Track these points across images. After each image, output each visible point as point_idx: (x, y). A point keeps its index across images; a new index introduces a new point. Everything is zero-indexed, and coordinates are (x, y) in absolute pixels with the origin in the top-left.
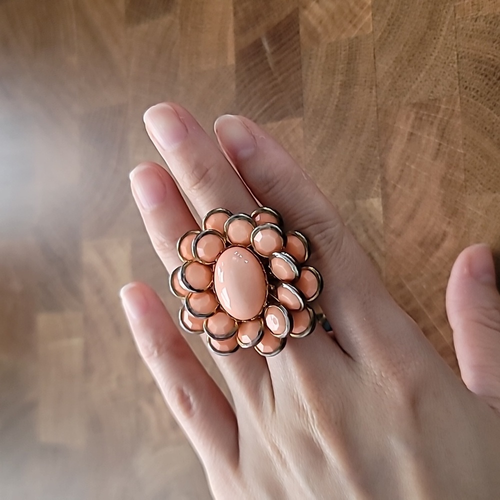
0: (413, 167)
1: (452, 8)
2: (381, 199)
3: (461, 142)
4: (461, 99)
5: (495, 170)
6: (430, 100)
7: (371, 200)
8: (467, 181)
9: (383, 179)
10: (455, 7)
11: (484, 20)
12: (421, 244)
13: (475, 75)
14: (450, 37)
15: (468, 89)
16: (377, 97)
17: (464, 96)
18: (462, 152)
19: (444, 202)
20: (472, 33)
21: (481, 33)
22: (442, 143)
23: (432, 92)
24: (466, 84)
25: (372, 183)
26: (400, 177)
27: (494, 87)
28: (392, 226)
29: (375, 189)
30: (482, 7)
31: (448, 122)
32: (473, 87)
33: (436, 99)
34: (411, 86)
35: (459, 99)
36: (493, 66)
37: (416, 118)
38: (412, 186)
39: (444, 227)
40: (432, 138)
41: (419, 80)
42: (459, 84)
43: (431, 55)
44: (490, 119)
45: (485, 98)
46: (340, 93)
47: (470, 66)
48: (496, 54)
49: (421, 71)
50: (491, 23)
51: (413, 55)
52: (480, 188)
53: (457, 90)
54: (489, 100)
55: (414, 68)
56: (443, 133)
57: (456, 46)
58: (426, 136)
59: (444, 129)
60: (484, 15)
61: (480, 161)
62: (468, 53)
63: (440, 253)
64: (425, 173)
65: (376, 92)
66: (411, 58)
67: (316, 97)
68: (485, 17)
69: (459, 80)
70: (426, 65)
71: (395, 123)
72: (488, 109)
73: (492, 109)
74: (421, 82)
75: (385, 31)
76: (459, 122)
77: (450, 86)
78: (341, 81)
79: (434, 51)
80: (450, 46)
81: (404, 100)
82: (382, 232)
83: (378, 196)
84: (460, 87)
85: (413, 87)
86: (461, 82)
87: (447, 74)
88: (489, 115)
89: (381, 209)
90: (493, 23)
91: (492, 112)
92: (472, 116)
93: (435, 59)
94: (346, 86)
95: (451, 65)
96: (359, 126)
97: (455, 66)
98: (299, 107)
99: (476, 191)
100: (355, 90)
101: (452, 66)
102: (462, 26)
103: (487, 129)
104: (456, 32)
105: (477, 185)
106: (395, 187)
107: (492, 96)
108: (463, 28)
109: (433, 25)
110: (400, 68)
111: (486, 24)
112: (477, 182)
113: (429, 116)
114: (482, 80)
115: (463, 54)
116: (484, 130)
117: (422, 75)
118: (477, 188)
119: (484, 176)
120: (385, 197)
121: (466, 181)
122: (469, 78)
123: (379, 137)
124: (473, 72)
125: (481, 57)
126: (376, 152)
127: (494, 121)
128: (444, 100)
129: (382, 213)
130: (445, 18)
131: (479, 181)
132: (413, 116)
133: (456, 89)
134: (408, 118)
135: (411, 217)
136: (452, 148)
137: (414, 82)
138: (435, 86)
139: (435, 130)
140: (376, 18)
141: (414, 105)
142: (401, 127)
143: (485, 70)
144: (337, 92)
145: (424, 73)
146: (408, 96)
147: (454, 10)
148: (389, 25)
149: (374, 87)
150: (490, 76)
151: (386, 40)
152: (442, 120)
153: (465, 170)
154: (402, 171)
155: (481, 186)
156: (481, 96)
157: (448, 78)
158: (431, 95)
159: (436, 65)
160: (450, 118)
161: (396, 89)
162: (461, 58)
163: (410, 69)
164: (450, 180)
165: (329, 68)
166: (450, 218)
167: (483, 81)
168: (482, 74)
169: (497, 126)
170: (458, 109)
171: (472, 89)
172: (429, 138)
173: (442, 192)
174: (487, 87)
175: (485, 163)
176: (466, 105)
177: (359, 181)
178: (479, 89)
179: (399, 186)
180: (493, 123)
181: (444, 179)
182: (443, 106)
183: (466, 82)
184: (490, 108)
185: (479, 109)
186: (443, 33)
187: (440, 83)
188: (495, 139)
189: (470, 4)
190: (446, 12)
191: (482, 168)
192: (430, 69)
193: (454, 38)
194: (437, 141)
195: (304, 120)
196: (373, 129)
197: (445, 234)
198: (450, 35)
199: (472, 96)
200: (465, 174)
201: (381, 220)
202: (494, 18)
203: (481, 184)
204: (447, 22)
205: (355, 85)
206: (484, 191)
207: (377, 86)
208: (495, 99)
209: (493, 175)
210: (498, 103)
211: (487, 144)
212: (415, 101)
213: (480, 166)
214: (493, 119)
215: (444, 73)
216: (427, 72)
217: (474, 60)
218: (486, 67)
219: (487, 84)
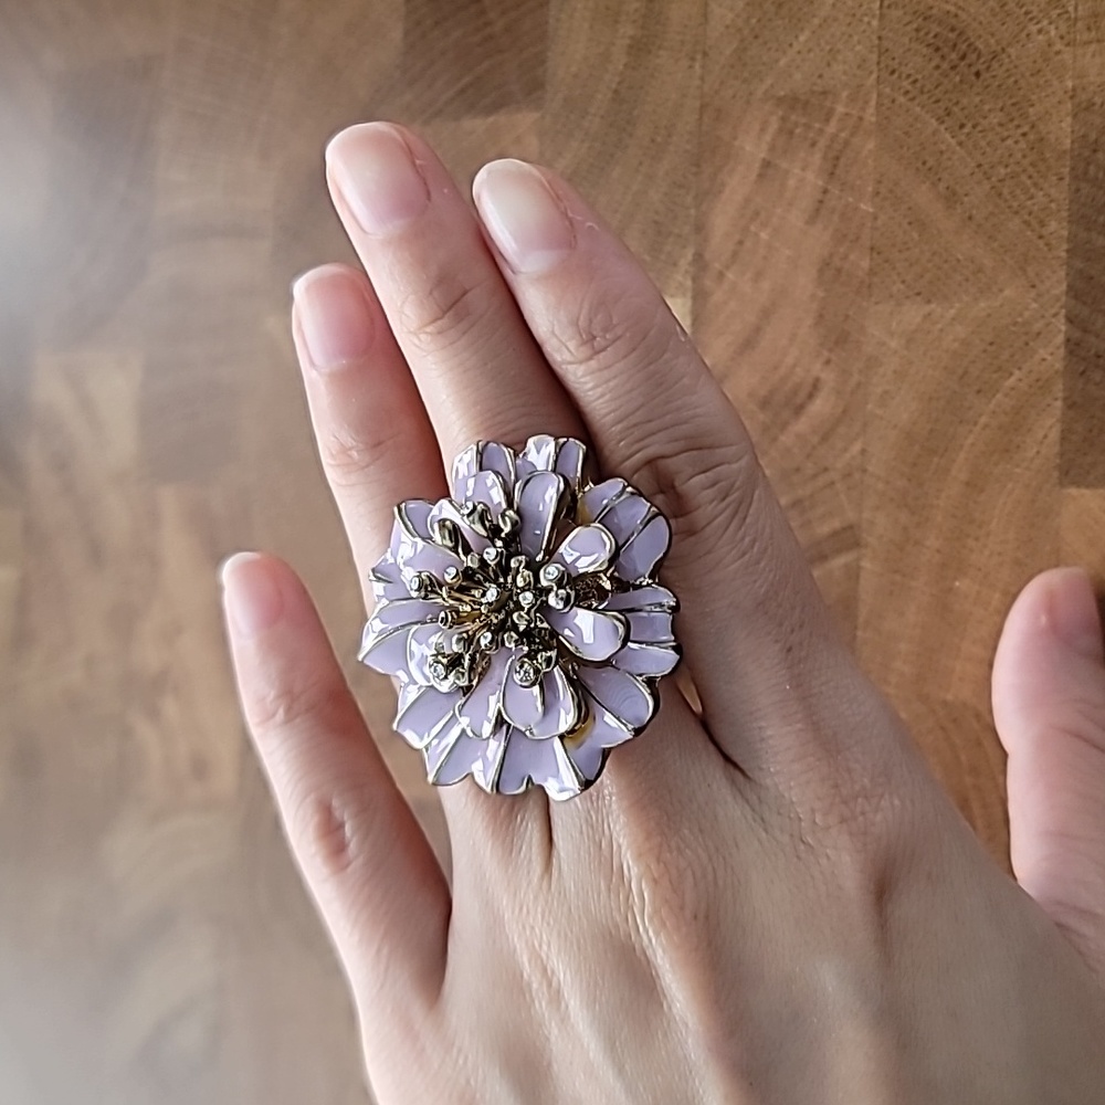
0: (764, 235)
2: (689, 303)
3: (870, 189)
4: (879, 95)
5: (934, 254)
6: (813, 92)
8: (875, 273)
9: (699, 257)
12: (765, 404)
13: (915, 46)
15: (896, 75)
16: (702, 78)
17: (888, 90)
18: (871, 210)
19: (821, 316)
22: (829, 187)
23: (820, 76)
24: (895, 64)
25: (675, 264)
26: (735, 254)
27: (952, 74)
29: (679, 278)
31: (847, 143)
32: (905, 70)
33: (824, 93)
34: (777, 61)
35: (875, 96)
36: (953, 30)
37: (780, 130)
38: (758, 276)
39: (817, 369)
40: (810, 176)
41: (796, 47)
42: (878, 63)
44: (935, 144)
45: (929, 98)
46: (625, 65)
47: (906, 25)
49: (802, 29)
52: (899, 291)
53: (874, 76)
54: (937, 101)
55: (787, 20)
56: (835, 166)
58: (797, 171)
59: (837, 158)
61: (905, 232)
63: (802, 425)
64: (787, 252)
65: (703, 67)
67: (574, 69)
69: (880, 55)
70: (814, 16)
71: (735, 138)
72: (933, 121)
73: (943, 122)
74: (799, 52)
76: (871, 145)
77: (859, 67)
78: (631, 37)
81: (759, 93)
83: (684, 295)
84: (879, 70)
85: (782, 63)
86: (883, 58)
87: (856, 38)
88: (934, 134)
91: (942, 128)
92: (898, 132)
94: (640, 49)
95: (866, 19)
96: (659, 139)
97: (875, 23)
98: (534, 88)
99: (891, 296)
100: (659, 61)
101: (869, 23)
103: (928, 165)
105: (894, 283)
106: (721, 275)
107: (946, 92)
110: (759, 21)
112: (895, 277)
113: (808, 126)
114: (927, 58)
116: (919, 164)
117: (802, 38)
118: (895, 289)
119: (911, 265)
120: (699, 297)
121: (872, 272)
122: (901, 51)
124: (910, 39)
125: (931, 8)
127: (943, 147)
128: (844, 94)
131: (899, 274)
132: (774, 124)
133: (871, 73)
134: (763, 130)
135: (748, 344)
136: (851, 199)
137: (784, 53)
138: (829, 65)
139: (817, 158)
141: (780, 101)
142: (748, 148)
143: (935, 36)
144: (620, 59)
145: (807, 33)
146: (769, 81)
149: (699, 57)
150: (946, 50)
152: (834, 138)
153: (872, 249)
154: (741, 243)
155: (902, 287)
156: (922, 93)
157: (858, 48)
158: (819, 81)
159: (835, 20)
160: (852, 134)
161: (745, 65)
162: (889, 6)
163: (780, 22)
164: (839, 270)
165: (607, 8)
166: (830, 350)
167: (930, 60)
168: (928, 45)
169: (949, 159)
170: (870, 115)
171: (904, 76)
172: (804, 175)
173: (821, 294)
174: (936, 73)
175: (915, 235)
176: (888, 109)
177: (647, 258)
178: (919, 77)
179: (730, 275)
180: (942, 152)
181: (825, 264)
182: (840, 109)
183: (893, 59)
184: (938, 119)
185: (916, 119)
187: (840, 57)
188: (942, 187)
191: (908, 249)
192: (820, 26)
194: (819, 182)
195: (543, 117)
196: (688, 147)
197: (816, 386)
199: (902, 91)
200: (871, 259)
203: (903, 282)
205: (660, 48)
206: (907, 297)
207: (705, 54)
208: (950, 100)
209: (930, 265)
210: (956, 109)
211: (923, 196)
212: (782, 93)
213: (905, 243)
214: (942, 143)
215: (850, 36)
216: (814, 32)
217: (915, 13)
218: (938, 30)
219: (938, 67)
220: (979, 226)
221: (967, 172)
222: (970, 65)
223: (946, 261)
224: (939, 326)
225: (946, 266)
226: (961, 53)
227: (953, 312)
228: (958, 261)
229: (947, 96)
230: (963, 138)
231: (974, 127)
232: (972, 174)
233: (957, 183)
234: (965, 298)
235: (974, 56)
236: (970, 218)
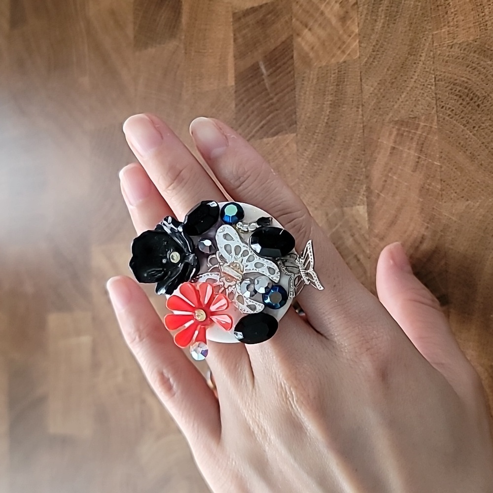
0: (395, 177)
1: (431, 37)
2: (366, 207)
3: (438, 156)
4: (438, 117)
5: (467, 180)
6: (410, 118)
7: (358, 207)
8: (444, 190)
9: (368, 188)
10: (433, 35)
11: (459, 47)
13: (451, 96)
14: (428, 62)
15: (444, 108)
16: (363, 115)
17: (441, 115)
18: (439, 164)
19: (423, 209)
20: (448, 58)
21: (455, 58)
22: (421, 156)
23: (412, 111)
24: (443, 104)
25: (358, 192)
26: (384, 186)
27: (468, 106)
28: (376, 231)
29: (361, 197)
30: (457, 36)
31: (426, 137)
32: (448, 106)
33: (416, 117)
34: (393, 106)
35: (436, 117)
36: (466, 88)
37: (397, 134)
38: (394, 195)
39: (423, 231)
40: (412, 152)
41: (401, 100)
42: (436, 104)
43: (412, 78)
44: (463, 135)
45: (459, 116)
46: (330, 112)
47: (446, 87)
48: (469, 77)
49: (403, 92)
50: (465, 50)
51: (396, 78)
52: (454, 196)
53: (435, 109)
54: (462, 118)
55: (395, 89)
56: (422, 147)
57: (433, 70)
58: (406, 150)
59: (423, 144)
60: (459, 42)
61: (454, 172)
62: (444, 76)
64: (406, 184)
65: (362, 111)
66: (394, 80)
67: (308, 115)
68: (460, 44)
69: (436, 101)
70: (407, 87)
71: (379, 138)
73: (466, 126)
74: (402, 102)
75: (370, 57)
76: (436, 138)
77: (428, 106)
78: (331, 101)
79: (414, 75)
80: (428, 70)
81: (387, 120)
82: (367, 236)
83: (364, 204)
84: (437, 106)
85: (396, 107)
86: (438, 102)
87: (426, 94)
88: (462, 131)
89: (366, 215)
90: (467, 50)
91: (466, 128)
92: (447, 132)
93: (415, 81)
94: (335, 105)
95: (429, 86)
96: (347, 141)
97: (433, 88)
98: (292, 124)
99: (451, 199)
100: (343, 109)
101: (430, 88)
102: (439, 52)
103: (461, 144)
104: (434, 58)
105: (452, 193)
106: (379, 195)
107: (465, 114)
108: (440, 54)
109: (413, 51)
110: (384, 90)
111: (461, 50)
112: (452, 191)
113: (409, 132)
114: (456, 101)
115: (440, 77)
116: (458, 144)
117: (403, 96)
118: (452, 196)
119: (458, 186)
120: (370, 205)
121: (442, 190)
122: (445, 98)
123: (364, 151)
124: (449, 93)
125: (456, 80)
126: (362, 165)
127: (467, 136)
128: (423, 117)
129: (367, 219)
130: (424, 45)
131: (454, 190)
132: (395, 133)
133: (433, 108)
134: (390, 135)
135: (393, 223)
136: (430, 160)
137: (396, 102)
138: (415, 106)
139: (414, 145)
140: (362, 45)
141: (396, 123)
142: (385, 142)
143: (459, 91)
144: (327, 110)
145: (405, 94)
146: (391, 115)
147: (432, 38)
148: (374, 51)
149: (360, 106)
150: (464, 97)
151: (371, 64)
152: (420, 136)
153: (441, 180)
154: (386, 181)
155: (456, 195)
156: (456, 115)
157: (427, 98)
158: (412, 113)
159: (416, 87)
160: (428, 134)
161: (380, 108)
162: (438, 80)
163: (393, 90)
164: (428, 189)
165: (320, 89)
166: (428, 223)
167: (458, 101)
168: (456, 95)
169: (470, 141)
170: (435, 126)
171: (447, 108)
172: (410, 153)
173: (421, 200)
174: (461, 106)
175: (459, 174)
176: (442, 122)
177: (347, 190)
178: (453, 108)
179: (382, 195)
180: (467, 139)
181: (422, 188)
182: (422, 124)
183: (442, 102)
184: (463, 125)
185: (454, 126)
186: (423, 59)
188: (468, 153)
189: (447, 33)
190: (425, 40)
191: (456, 179)
192: (410, 90)
193: (431, 63)
194: (416, 154)
195: (297, 135)
196: (359, 143)
197: (423, 238)
198: (429, 60)
199: (447, 115)
200: (441, 184)
201: (366, 225)
202: (467, 45)
203: (456, 193)
204: (426, 49)
205: (343, 104)
206: (458, 199)
207: (363, 105)
208: (468, 117)
209: (466, 185)
210: (470, 120)
211: (460, 157)
212: (397, 119)
213: (454, 177)
214: (467, 134)
215: (423, 94)
216: (408, 93)
217: (449, 83)
218: (460, 88)
219: (461, 104)
220: (486, 167)
221: (478, 146)
222: (475, 102)
223: (473, 183)
224: (473, 210)
225: (473, 185)
226: (471, 97)
227: (478, 203)
228: (478, 182)
229: (466, 116)
230: (475, 132)
231: (479, 127)
232: (480, 146)
233: (474, 151)
234: (483, 198)
235: (476, 98)
236: (481, 165)
